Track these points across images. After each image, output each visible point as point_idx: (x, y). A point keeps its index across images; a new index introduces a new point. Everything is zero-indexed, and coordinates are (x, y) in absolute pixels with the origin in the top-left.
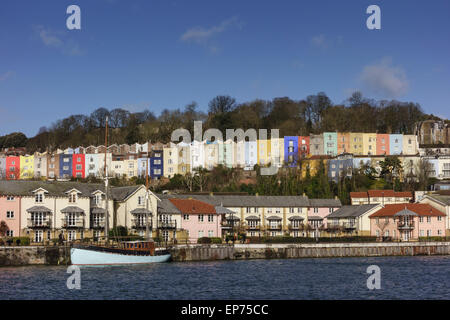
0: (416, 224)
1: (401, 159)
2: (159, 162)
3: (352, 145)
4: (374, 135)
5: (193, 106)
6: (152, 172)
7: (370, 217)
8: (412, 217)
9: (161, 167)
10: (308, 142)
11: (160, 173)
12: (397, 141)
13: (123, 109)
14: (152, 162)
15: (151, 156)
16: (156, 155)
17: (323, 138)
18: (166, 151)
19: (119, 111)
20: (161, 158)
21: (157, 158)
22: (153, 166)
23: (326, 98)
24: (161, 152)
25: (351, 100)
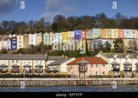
0: (89, 68)
1: (123, 40)
2: (15, 42)
3: (107, 34)
4: (117, 30)
5: (44, 19)
6: (12, 47)
7: (68, 64)
8: (86, 64)
9: (16, 44)
10: (85, 33)
11: (15, 48)
12: (128, 32)
13: (14, 21)
14: (12, 43)
15: (11, 40)
16: (14, 39)
17: (92, 31)
18: (18, 37)
19: (13, 22)
20: (16, 41)
21: (14, 41)
22: (12, 44)
23: (104, 15)
24: (16, 38)
25: (116, 16)
